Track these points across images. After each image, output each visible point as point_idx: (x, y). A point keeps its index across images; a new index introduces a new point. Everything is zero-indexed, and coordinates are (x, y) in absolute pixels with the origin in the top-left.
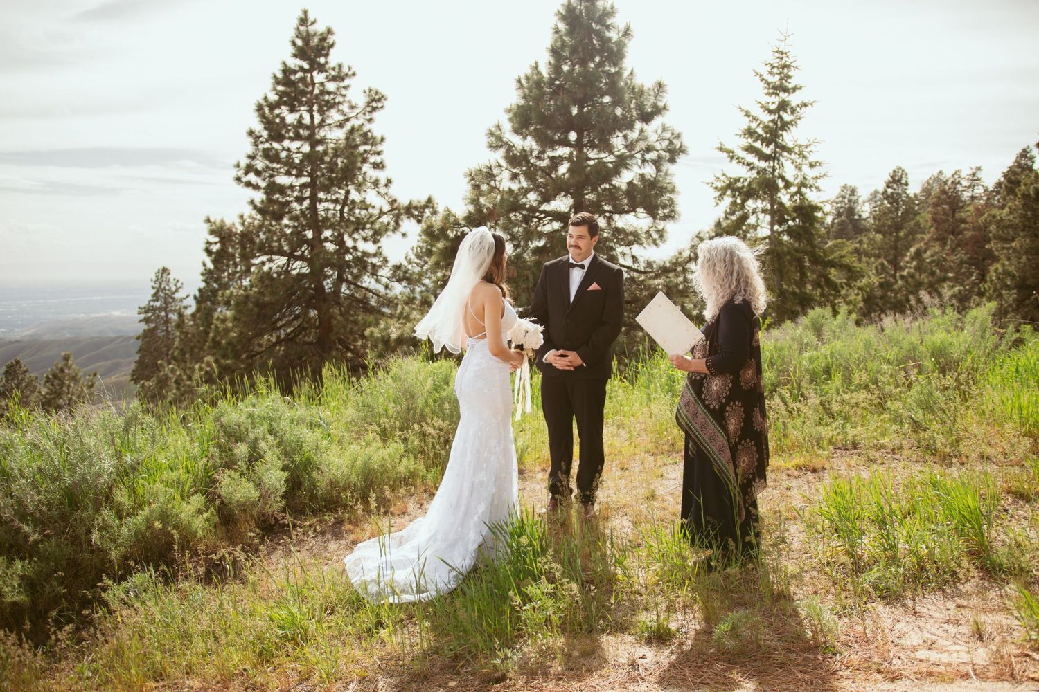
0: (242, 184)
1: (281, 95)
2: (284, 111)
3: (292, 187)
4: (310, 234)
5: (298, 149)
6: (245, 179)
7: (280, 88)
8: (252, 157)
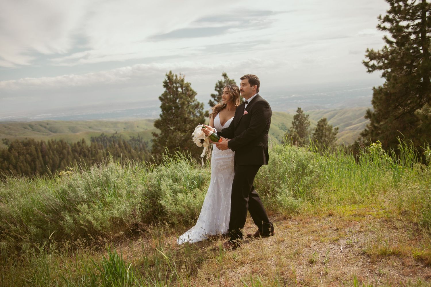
0: (381, 29)
3: (408, 27)
4: (422, 51)
5: (413, 3)
6: (382, 26)
8: (389, 12)
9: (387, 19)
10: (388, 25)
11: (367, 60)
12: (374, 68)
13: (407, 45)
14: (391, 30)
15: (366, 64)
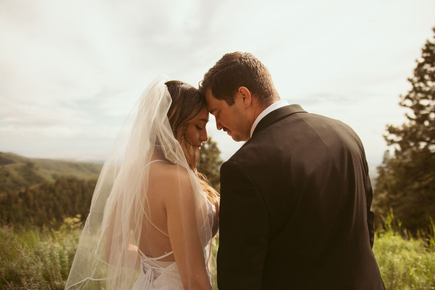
0: (403, 106)
1: (426, 58)
2: (427, 67)
3: (428, 106)
6: (404, 103)
7: (425, 55)
8: (411, 92)
9: (408, 97)
10: (409, 103)
11: (387, 133)
12: (392, 142)
13: (427, 123)
14: (412, 108)
15: (385, 137)
